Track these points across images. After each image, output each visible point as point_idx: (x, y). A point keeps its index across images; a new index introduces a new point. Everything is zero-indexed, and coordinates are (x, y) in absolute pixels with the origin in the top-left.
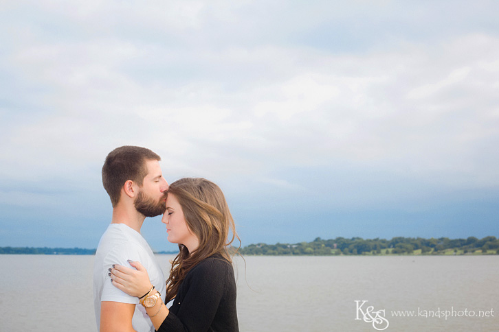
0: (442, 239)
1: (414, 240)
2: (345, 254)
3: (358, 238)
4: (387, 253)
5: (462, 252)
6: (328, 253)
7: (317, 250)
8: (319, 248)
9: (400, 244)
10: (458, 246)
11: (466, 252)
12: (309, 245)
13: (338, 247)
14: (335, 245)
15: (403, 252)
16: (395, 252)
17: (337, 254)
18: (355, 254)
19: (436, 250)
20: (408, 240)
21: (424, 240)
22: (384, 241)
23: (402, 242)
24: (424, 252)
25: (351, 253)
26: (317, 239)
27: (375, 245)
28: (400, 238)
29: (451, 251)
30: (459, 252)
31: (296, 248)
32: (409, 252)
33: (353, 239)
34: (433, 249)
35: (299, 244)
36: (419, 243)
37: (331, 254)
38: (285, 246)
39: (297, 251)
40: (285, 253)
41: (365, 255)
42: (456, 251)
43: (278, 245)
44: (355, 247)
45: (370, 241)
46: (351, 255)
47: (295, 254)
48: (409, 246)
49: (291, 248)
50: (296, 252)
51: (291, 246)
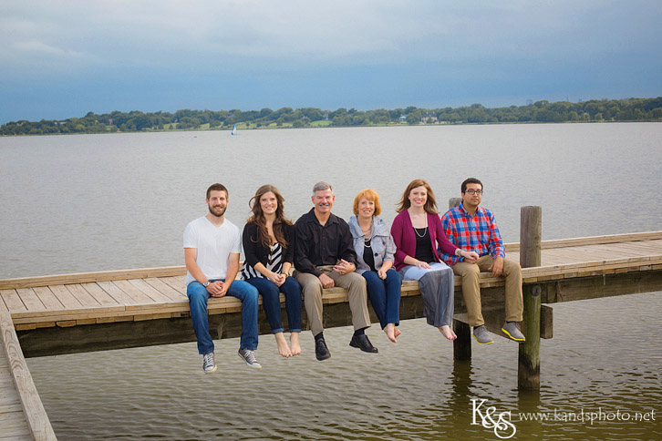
0: (233, 111)
1: (201, 112)
2: (123, 131)
3: (137, 112)
4: (171, 128)
5: (255, 125)
6: (103, 131)
7: (89, 127)
8: (91, 125)
9: (185, 117)
10: (251, 120)
11: (259, 125)
12: (79, 121)
13: (114, 123)
14: (111, 120)
15: (190, 126)
16: (180, 128)
17: (113, 131)
18: (134, 131)
19: (226, 124)
20: (195, 113)
21: (212, 113)
22: (167, 115)
23: (187, 115)
24: (213, 127)
25: (130, 129)
26: (90, 114)
27: (157, 120)
28: (185, 111)
29: (244, 125)
30: (252, 125)
31: (64, 125)
32: (196, 127)
33: (132, 113)
34: (222, 123)
35: (68, 120)
36: (207, 116)
37: (107, 132)
38: (51, 124)
39: (67, 128)
40: (52, 132)
41: (145, 131)
42: (248, 125)
43: (43, 122)
44: (134, 122)
45: (151, 115)
46: (129, 132)
47: (63, 132)
48: (195, 120)
49: (59, 125)
50: (64, 129)
51: (58, 122)
